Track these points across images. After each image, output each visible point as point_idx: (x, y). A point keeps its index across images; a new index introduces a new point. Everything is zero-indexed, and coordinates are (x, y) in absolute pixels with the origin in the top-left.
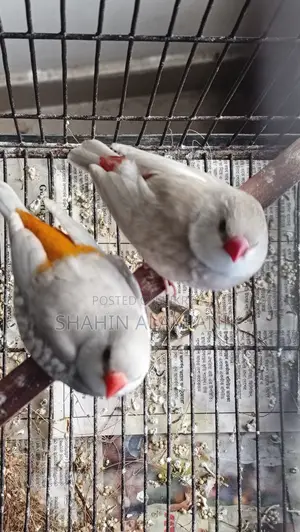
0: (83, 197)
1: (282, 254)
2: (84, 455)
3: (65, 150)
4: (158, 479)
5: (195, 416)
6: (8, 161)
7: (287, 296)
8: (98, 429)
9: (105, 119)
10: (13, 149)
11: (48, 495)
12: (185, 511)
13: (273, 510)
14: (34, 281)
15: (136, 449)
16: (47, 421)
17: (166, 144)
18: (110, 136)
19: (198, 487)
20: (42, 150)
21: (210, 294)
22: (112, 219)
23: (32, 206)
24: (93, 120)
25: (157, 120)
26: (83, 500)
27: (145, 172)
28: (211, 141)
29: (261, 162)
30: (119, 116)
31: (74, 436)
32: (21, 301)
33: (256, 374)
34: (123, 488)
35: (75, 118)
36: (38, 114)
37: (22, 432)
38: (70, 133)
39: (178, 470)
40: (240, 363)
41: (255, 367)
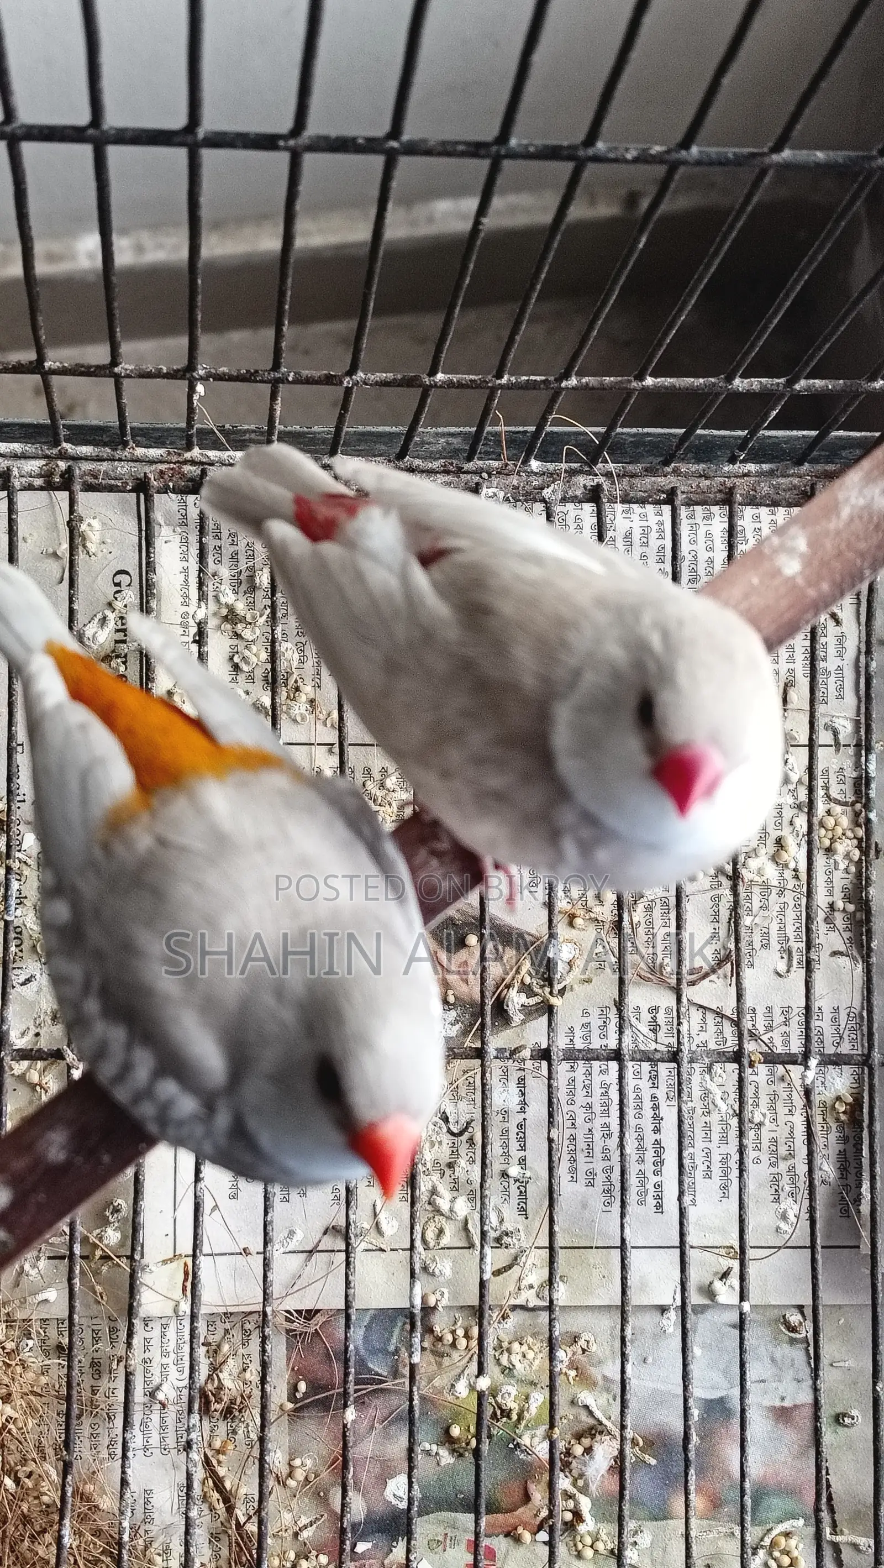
0: (240, 607)
1: (820, 782)
2: (232, 1365)
3: (187, 468)
4: (447, 1439)
5: (562, 1255)
6: (23, 499)
7: (832, 906)
8: (276, 1290)
9: (309, 381)
10: (34, 465)
11: (124, 1483)
12: (527, 1536)
13: (787, 1535)
14: (98, 853)
15: (385, 1352)
16: (124, 1263)
17: (487, 455)
18: (324, 429)
19: (566, 1466)
20: (123, 469)
21: (610, 897)
22: (325, 673)
23: (90, 631)
24: (275, 383)
25: (460, 385)
26: (228, 1499)
27: (426, 544)
28: (619, 450)
29: (764, 511)
30: (351, 372)
31: (204, 1310)
32: (61, 911)
33: (741, 1134)
34: (345, 1466)
35: (220, 378)
36: (114, 362)
37: (51, 1295)
38: (206, 420)
39: (507, 1413)
40: (694, 1102)
41: (740, 1115)
